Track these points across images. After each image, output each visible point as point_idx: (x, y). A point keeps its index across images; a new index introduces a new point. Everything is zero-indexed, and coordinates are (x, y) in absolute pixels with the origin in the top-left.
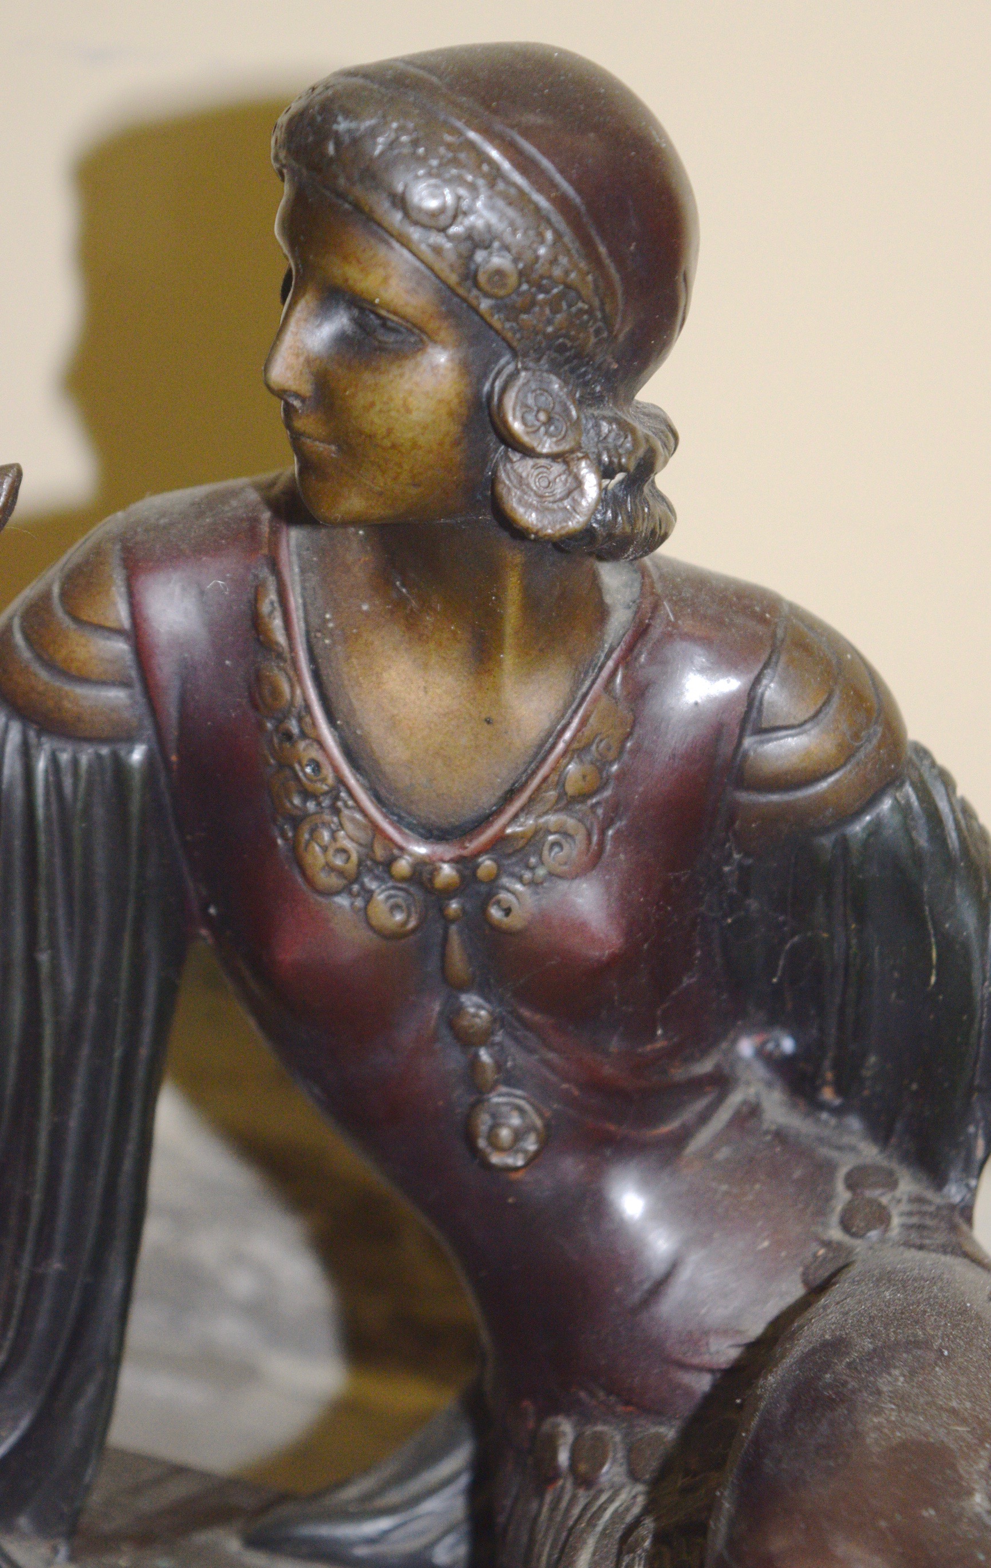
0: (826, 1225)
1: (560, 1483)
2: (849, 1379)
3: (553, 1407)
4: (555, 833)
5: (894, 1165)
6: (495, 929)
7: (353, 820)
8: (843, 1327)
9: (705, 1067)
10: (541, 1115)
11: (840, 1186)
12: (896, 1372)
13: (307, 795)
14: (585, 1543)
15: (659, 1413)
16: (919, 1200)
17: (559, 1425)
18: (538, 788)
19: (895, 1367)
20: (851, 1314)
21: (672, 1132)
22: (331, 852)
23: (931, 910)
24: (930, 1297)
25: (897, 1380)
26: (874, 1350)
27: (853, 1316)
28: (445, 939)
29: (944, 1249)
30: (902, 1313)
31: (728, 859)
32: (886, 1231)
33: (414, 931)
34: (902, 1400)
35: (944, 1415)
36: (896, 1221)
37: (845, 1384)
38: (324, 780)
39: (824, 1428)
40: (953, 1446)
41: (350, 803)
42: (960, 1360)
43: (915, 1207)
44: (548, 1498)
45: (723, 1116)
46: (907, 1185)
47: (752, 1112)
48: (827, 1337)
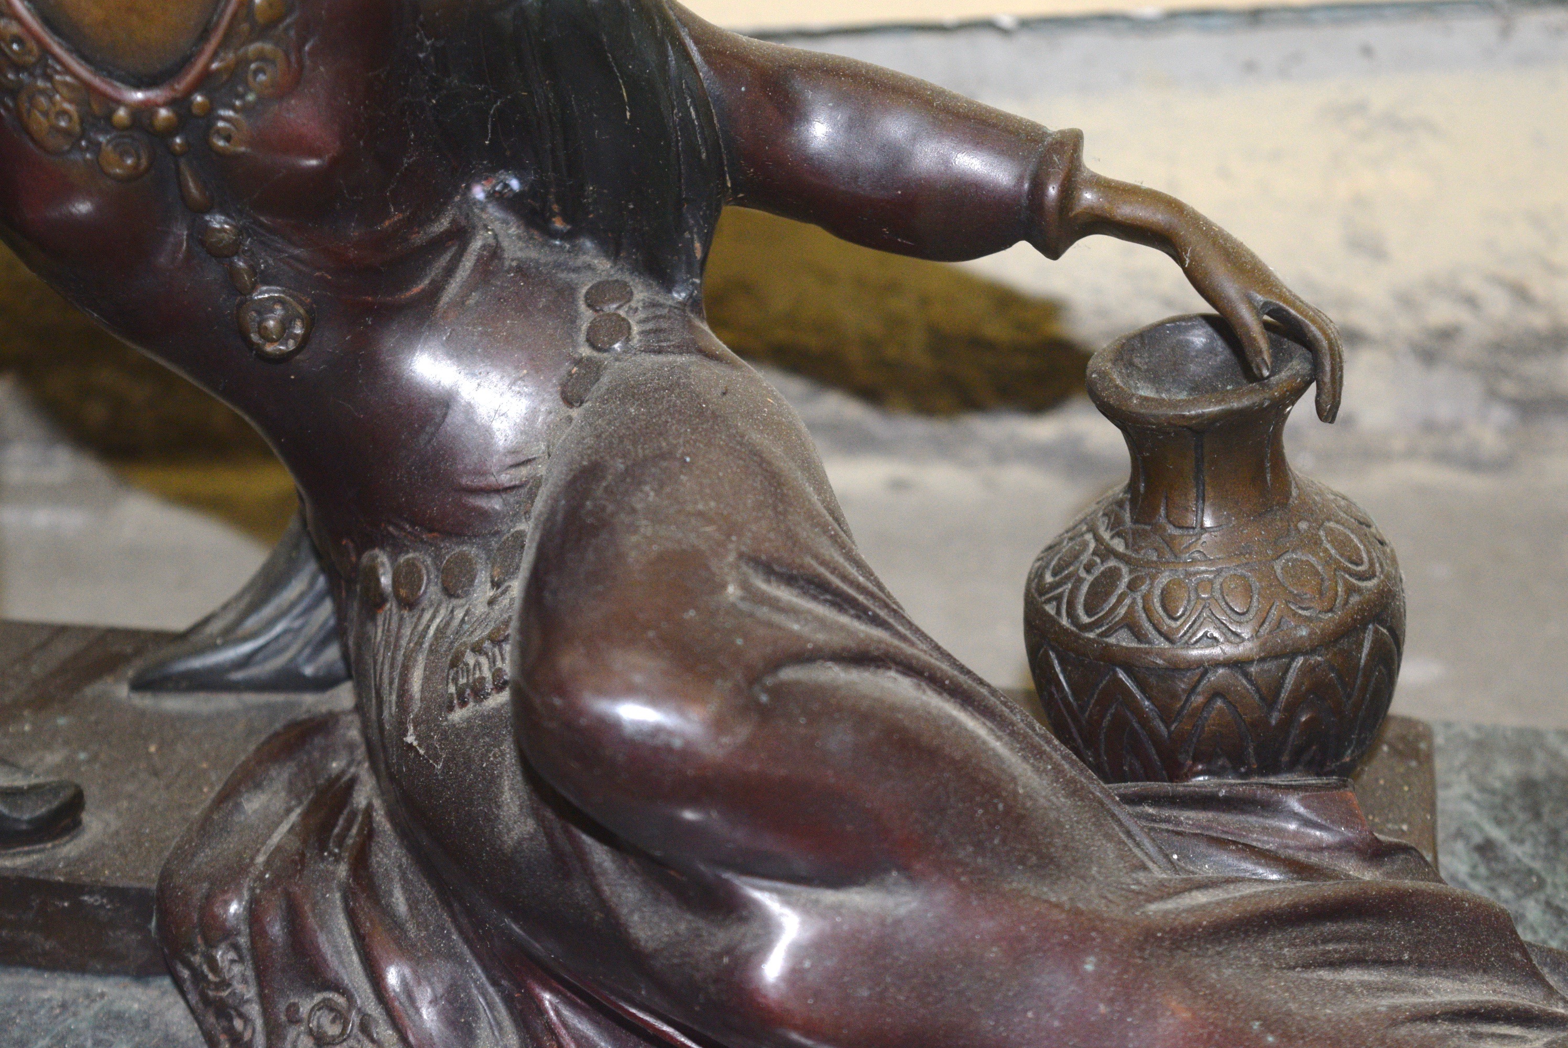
0: (575, 346)
1: (388, 606)
2: (607, 503)
3: (368, 542)
4: (255, 60)
5: (627, 278)
6: (221, 155)
7: (66, 84)
8: (597, 452)
9: (443, 224)
10: (301, 303)
11: (582, 307)
12: (647, 488)
13: (18, 68)
14: (416, 661)
15: (459, 535)
16: (654, 305)
17: (377, 557)
18: (231, 24)
19: (646, 483)
20: (604, 436)
21: (423, 290)
22: (52, 116)
23: (613, 57)
24: (670, 406)
25: (648, 495)
26: (626, 470)
27: (606, 439)
28: (178, 172)
29: (681, 349)
30: (647, 428)
31: (420, 46)
32: (628, 340)
33: (147, 170)
34: (655, 515)
35: (693, 521)
36: (635, 329)
37: (603, 508)
38: (30, 52)
39: (590, 556)
40: (704, 547)
41: (58, 68)
42: (701, 463)
43: (650, 313)
44: (380, 622)
45: (468, 263)
46: (641, 294)
47: (494, 253)
48: (585, 463)
